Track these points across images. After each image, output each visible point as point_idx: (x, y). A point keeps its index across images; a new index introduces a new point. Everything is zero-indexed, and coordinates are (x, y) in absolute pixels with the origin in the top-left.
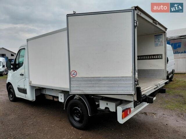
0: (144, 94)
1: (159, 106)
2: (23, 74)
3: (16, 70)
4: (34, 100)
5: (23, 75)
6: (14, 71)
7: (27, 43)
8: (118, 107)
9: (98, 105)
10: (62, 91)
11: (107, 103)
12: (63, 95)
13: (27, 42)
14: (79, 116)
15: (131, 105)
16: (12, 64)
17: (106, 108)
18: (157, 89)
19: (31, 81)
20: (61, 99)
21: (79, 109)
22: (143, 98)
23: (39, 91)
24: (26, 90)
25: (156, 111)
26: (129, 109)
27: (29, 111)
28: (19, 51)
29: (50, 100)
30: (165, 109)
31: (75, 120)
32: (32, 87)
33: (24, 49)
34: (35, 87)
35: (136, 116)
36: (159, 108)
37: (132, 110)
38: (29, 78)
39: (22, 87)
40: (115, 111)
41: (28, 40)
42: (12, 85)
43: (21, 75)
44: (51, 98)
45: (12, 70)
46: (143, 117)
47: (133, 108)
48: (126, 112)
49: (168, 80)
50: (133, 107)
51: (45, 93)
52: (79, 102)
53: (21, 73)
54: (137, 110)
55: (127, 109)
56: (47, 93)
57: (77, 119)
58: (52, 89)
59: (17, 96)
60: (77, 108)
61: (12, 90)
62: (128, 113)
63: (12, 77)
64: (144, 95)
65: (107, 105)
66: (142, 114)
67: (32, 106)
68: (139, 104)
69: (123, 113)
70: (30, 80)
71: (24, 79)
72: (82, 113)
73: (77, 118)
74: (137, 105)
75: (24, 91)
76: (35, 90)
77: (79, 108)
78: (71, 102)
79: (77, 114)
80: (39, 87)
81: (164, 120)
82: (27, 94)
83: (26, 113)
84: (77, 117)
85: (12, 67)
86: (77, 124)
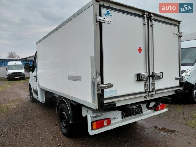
4: (44, 102)
11: (87, 110)
13: (37, 44)
17: (86, 116)
19: (39, 83)
30: (185, 125)
31: (63, 126)
37: (112, 122)
42: (31, 87)
45: (31, 72)
49: (182, 88)
53: (35, 75)
57: (65, 125)
59: (34, 97)
60: (64, 113)
62: (105, 124)
71: (36, 81)
73: (64, 123)
75: (36, 92)
76: (45, 92)
82: (38, 95)
86: (64, 130)
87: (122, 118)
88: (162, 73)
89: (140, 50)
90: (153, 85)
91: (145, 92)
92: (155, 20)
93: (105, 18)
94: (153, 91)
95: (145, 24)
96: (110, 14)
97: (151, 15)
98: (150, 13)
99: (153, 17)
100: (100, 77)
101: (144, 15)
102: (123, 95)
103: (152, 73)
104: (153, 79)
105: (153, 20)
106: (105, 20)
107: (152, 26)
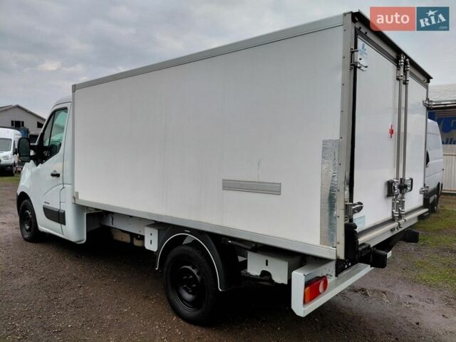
0: (363, 244)
1: (399, 275)
2: (58, 172)
3: (42, 163)
4: (83, 242)
5: (58, 175)
6: (37, 165)
7: (73, 96)
8: (295, 273)
9: (244, 265)
10: (156, 222)
11: (267, 261)
12: (155, 232)
13: (74, 91)
14: (193, 289)
15: (329, 269)
16: (34, 146)
17: (265, 273)
18: (396, 232)
19: (77, 193)
20: (151, 243)
21: (195, 271)
22: (361, 252)
23: (97, 219)
24: (64, 213)
25: (392, 286)
26: (324, 278)
27: (68, 267)
28: (53, 114)
29: (124, 243)
30: (414, 282)
31: (182, 299)
32: (80, 208)
33: (65, 109)
34: (87, 207)
35: (340, 297)
36: (399, 279)
37: (330, 281)
38: (73, 184)
39: (54, 205)
40: (286, 283)
41: (75, 88)
42: (30, 201)
43: (53, 175)
44: (127, 239)
45: (32, 161)
46: (356, 301)
47: (334, 278)
48: (313, 287)
49: (427, 210)
50: (334, 274)
51: (112, 226)
52: (196, 253)
53: (55, 171)
54: (344, 281)
55: (318, 279)
56: (118, 224)
57: (188, 296)
58: (131, 217)
59: (42, 228)
60: (190, 268)
61: (29, 213)
62: (321, 289)
63: (31, 178)
64: (364, 247)
65: (267, 264)
66: (356, 291)
67: (77, 257)
68: (349, 267)
69: (308, 288)
70: (76, 190)
71: (62, 186)
72: (202, 280)
73: (189, 293)
74: (344, 269)
75: (58, 217)
76: (87, 215)
77: (193, 268)
78: (176, 251)
79: (189, 283)
80: (96, 209)
81: (411, 310)
82: (65, 224)
83: (62, 273)
84: (187, 291)
85: (32, 153)
86: (187, 311)
87: (336, 276)
88: (412, 180)
89: (392, 132)
90: (402, 203)
91: (393, 220)
92: (411, 73)
93: (360, 59)
94: (400, 217)
95: (401, 78)
96: (365, 50)
97: (408, 60)
98: (407, 57)
99: (409, 68)
100: (347, 188)
101: (400, 59)
102: (371, 226)
103: (401, 179)
104: (401, 192)
105: (408, 73)
106: (361, 62)
107: (405, 83)
